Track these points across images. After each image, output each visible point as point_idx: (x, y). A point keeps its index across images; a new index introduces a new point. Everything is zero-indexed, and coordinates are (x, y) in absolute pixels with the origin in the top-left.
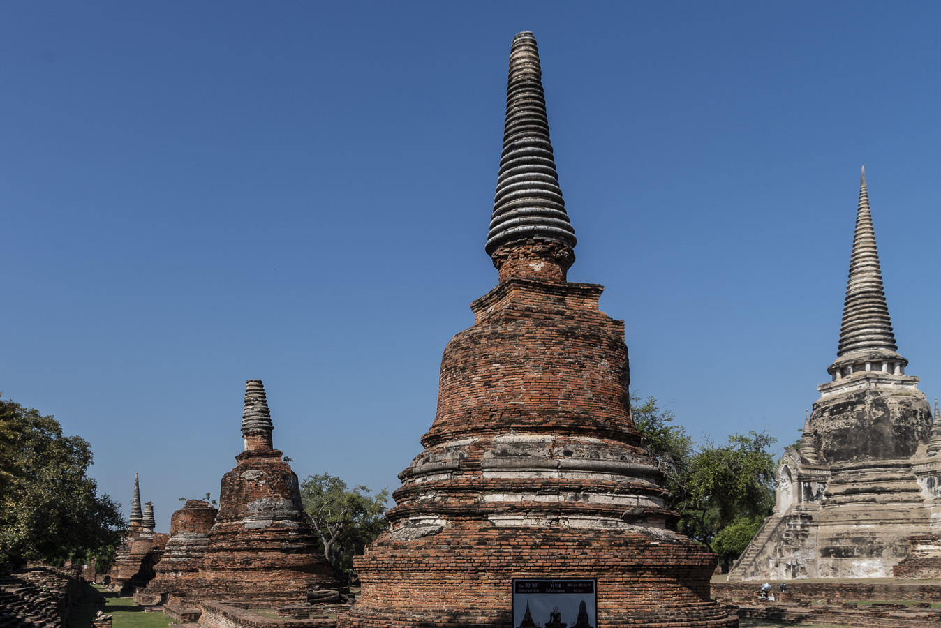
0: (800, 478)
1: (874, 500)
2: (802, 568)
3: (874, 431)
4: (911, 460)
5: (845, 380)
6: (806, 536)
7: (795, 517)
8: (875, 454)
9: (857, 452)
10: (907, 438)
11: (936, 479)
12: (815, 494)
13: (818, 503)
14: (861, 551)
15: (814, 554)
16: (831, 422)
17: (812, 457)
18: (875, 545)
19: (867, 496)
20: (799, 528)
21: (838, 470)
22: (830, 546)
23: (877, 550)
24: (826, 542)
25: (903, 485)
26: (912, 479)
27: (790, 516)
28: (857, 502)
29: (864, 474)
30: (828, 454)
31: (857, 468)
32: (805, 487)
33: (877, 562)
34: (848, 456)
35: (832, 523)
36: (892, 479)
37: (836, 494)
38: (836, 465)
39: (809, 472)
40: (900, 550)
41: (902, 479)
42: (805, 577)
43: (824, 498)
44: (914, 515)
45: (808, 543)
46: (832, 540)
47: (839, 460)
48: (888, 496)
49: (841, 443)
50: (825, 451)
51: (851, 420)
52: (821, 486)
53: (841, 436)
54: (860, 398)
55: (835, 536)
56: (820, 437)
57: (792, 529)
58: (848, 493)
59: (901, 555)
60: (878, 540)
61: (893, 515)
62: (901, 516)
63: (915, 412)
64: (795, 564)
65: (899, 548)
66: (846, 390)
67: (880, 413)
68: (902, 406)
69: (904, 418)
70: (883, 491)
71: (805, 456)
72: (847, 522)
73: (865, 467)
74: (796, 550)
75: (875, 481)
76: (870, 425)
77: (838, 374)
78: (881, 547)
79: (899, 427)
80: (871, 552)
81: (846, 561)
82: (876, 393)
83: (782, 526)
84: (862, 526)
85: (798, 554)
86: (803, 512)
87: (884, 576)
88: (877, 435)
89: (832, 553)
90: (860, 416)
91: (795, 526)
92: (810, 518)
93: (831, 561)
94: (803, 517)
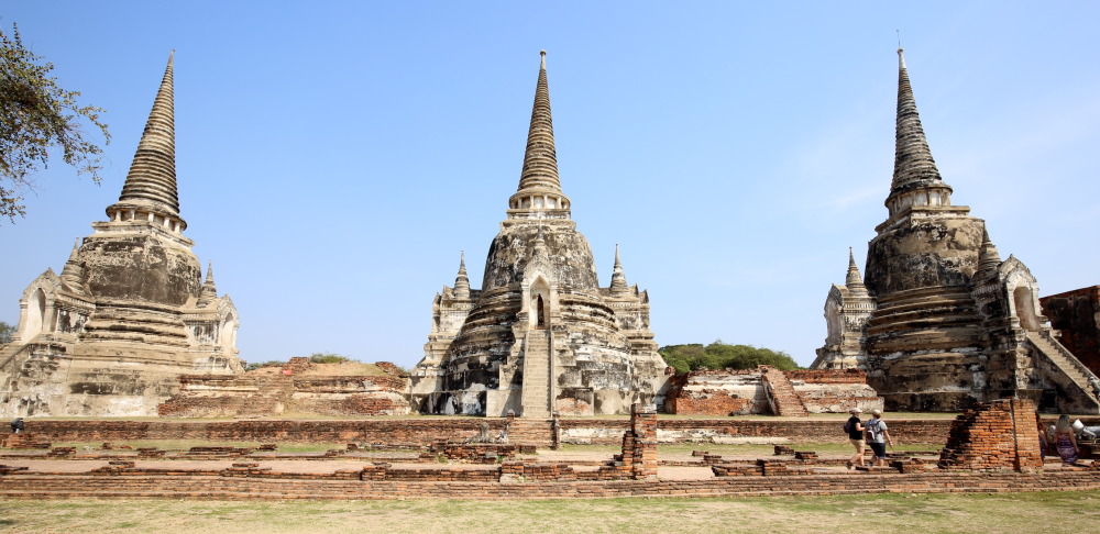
0: (57, 305)
1: (141, 340)
2: (44, 404)
3: (150, 275)
4: (182, 309)
5: (125, 223)
6: (55, 369)
7: (44, 346)
8: (148, 296)
9: (129, 291)
10: (180, 288)
11: (203, 328)
12: (73, 324)
13: (74, 335)
14: (121, 388)
15: (63, 390)
16: (104, 257)
17: (75, 287)
18: (138, 383)
19: (135, 335)
20: (46, 359)
21: (104, 305)
22: (84, 381)
23: (139, 388)
24: (80, 377)
25: (172, 329)
26: (180, 325)
27: (37, 345)
28: (122, 338)
29: (133, 313)
30: (95, 288)
31: (126, 306)
32: (62, 316)
33: (137, 401)
34: (119, 293)
35: (89, 358)
36: (162, 323)
37: (99, 329)
38: (104, 300)
39: (70, 301)
40: (163, 390)
41: (172, 324)
42: (46, 415)
43: (84, 331)
44: (180, 358)
45: (56, 376)
46: (87, 375)
47: (107, 295)
48: (156, 338)
49: (112, 279)
50: (91, 285)
51: (126, 259)
52: (83, 318)
53: (113, 272)
54: (140, 241)
55: (91, 371)
56: (88, 269)
57: (37, 359)
58: (112, 329)
59: (163, 395)
60: (141, 378)
61: (159, 356)
62: (167, 357)
63: (190, 268)
64: (34, 399)
65: (162, 388)
66: (124, 232)
67: (158, 260)
68: (179, 260)
69: (180, 270)
70: (151, 332)
71: (68, 284)
72: (109, 358)
73: (135, 307)
74: (38, 383)
75: (144, 321)
76: (146, 269)
77: (118, 216)
78: (144, 386)
79: (174, 277)
80: (133, 390)
81: (102, 398)
82: (156, 241)
83: (23, 355)
84: (124, 364)
85: (40, 388)
86: (55, 342)
87: (145, 415)
88: (152, 280)
89: (86, 389)
90: (137, 258)
91: (41, 356)
92: (63, 350)
93: (84, 397)
94: (53, 347)
